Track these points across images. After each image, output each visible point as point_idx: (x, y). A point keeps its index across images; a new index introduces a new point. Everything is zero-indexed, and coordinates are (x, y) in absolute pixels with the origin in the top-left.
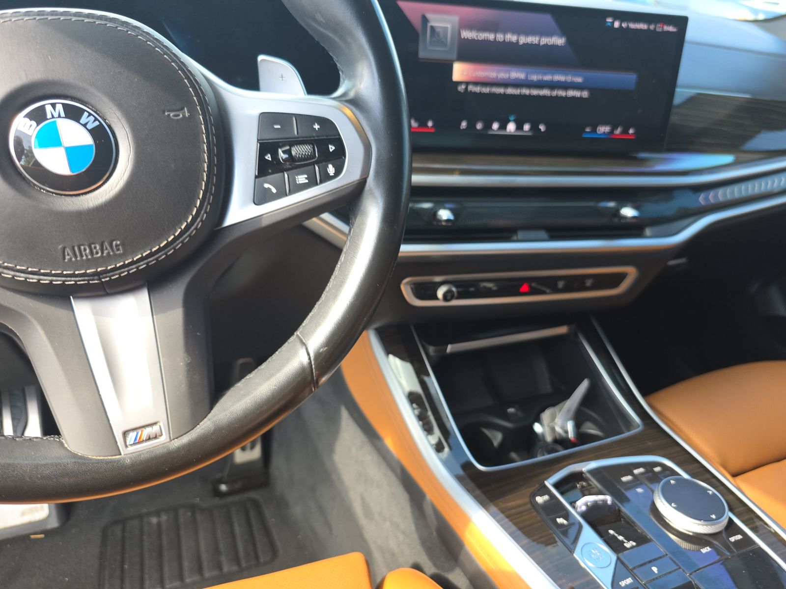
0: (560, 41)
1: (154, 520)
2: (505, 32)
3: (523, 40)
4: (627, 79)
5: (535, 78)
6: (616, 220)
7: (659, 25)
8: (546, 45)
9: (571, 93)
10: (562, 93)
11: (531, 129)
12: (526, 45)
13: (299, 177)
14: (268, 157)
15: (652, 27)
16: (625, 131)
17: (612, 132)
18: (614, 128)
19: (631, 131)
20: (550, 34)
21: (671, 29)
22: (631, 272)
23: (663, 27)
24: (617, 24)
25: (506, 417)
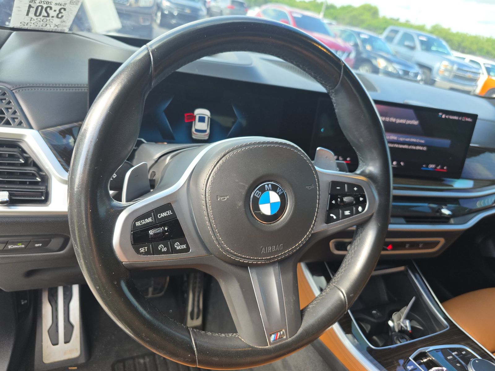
0: (415, 122)
1: (142, 361)
2: (390, 117)
3: (398, 121)
4: (445, 142)
5: (401, 139)
6: (438, 214)
7: (463, 118)
8: (409, 124)
9: (418, 148)
10: (414, 147)
11: (397, 164)
12: (400, 124)
13: (346, 211)
14: (334, 202)
15: (460, 118)
16: (442, 168)
17: (435, 168)
18: (437, 166)
19: (445, 168)
20: (411, 119)
21: (469, 120)
22: (442, 241)
23: (465, 119)
24: (444, 116)
25: (372, 316)
